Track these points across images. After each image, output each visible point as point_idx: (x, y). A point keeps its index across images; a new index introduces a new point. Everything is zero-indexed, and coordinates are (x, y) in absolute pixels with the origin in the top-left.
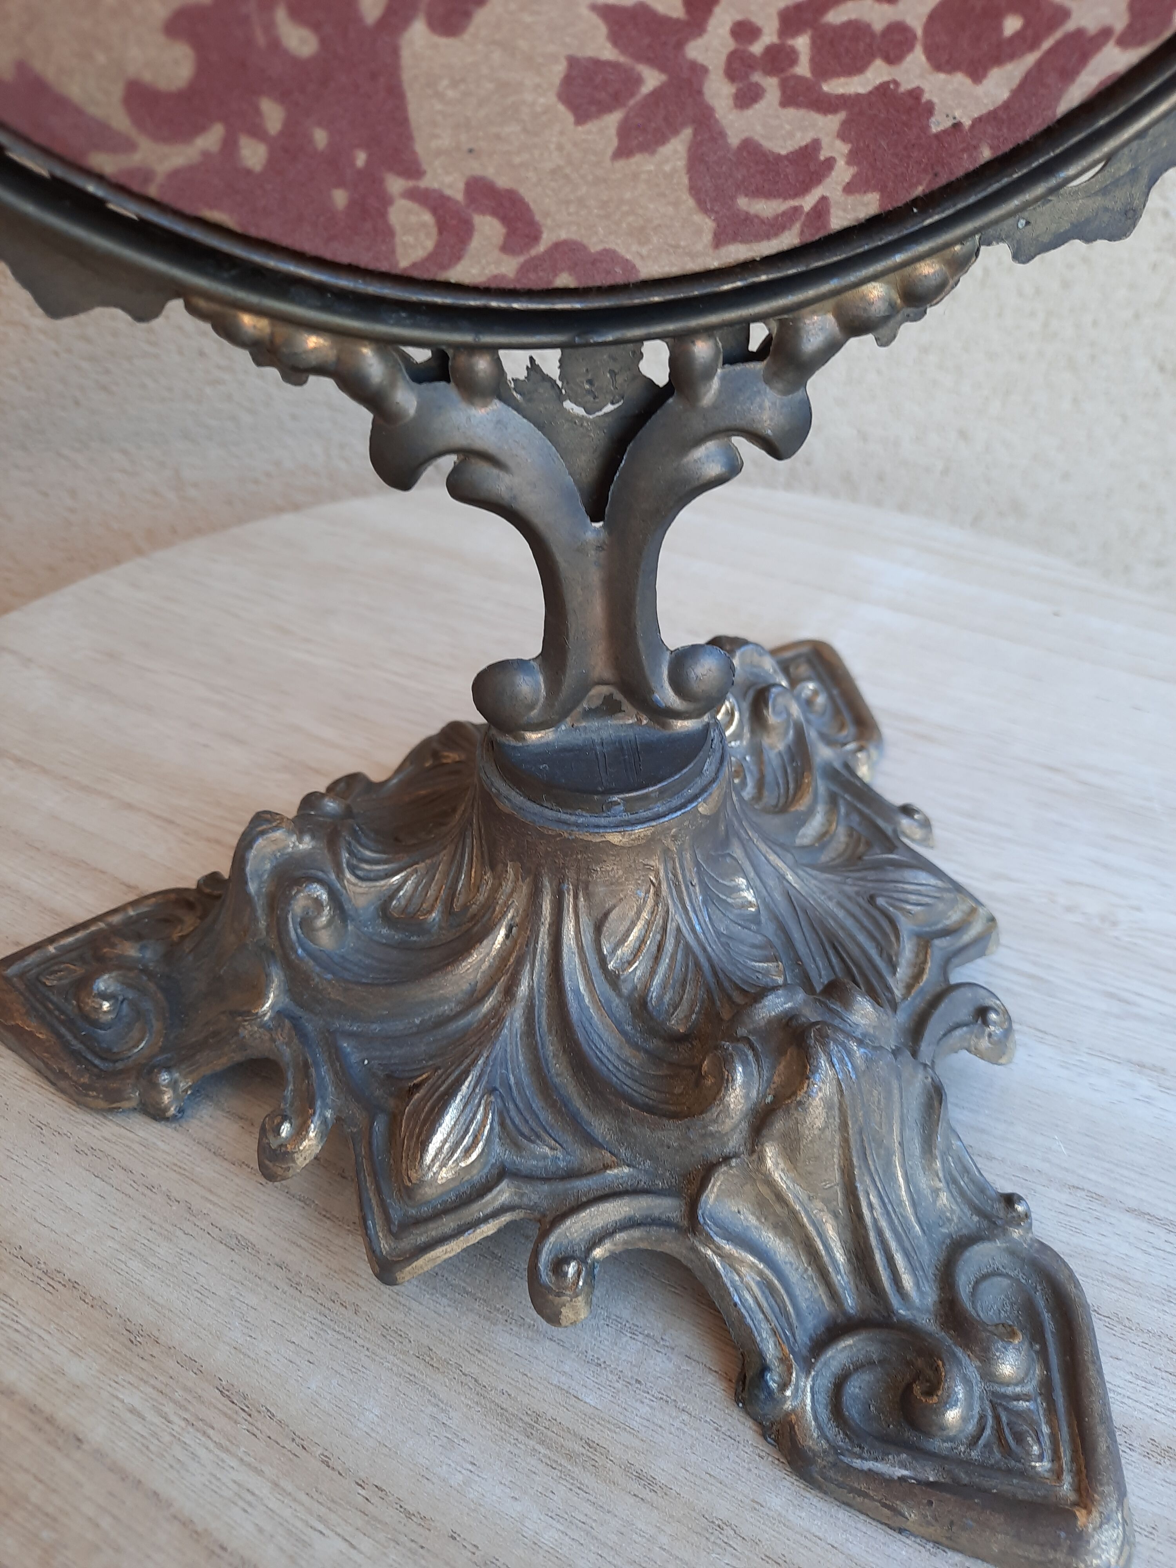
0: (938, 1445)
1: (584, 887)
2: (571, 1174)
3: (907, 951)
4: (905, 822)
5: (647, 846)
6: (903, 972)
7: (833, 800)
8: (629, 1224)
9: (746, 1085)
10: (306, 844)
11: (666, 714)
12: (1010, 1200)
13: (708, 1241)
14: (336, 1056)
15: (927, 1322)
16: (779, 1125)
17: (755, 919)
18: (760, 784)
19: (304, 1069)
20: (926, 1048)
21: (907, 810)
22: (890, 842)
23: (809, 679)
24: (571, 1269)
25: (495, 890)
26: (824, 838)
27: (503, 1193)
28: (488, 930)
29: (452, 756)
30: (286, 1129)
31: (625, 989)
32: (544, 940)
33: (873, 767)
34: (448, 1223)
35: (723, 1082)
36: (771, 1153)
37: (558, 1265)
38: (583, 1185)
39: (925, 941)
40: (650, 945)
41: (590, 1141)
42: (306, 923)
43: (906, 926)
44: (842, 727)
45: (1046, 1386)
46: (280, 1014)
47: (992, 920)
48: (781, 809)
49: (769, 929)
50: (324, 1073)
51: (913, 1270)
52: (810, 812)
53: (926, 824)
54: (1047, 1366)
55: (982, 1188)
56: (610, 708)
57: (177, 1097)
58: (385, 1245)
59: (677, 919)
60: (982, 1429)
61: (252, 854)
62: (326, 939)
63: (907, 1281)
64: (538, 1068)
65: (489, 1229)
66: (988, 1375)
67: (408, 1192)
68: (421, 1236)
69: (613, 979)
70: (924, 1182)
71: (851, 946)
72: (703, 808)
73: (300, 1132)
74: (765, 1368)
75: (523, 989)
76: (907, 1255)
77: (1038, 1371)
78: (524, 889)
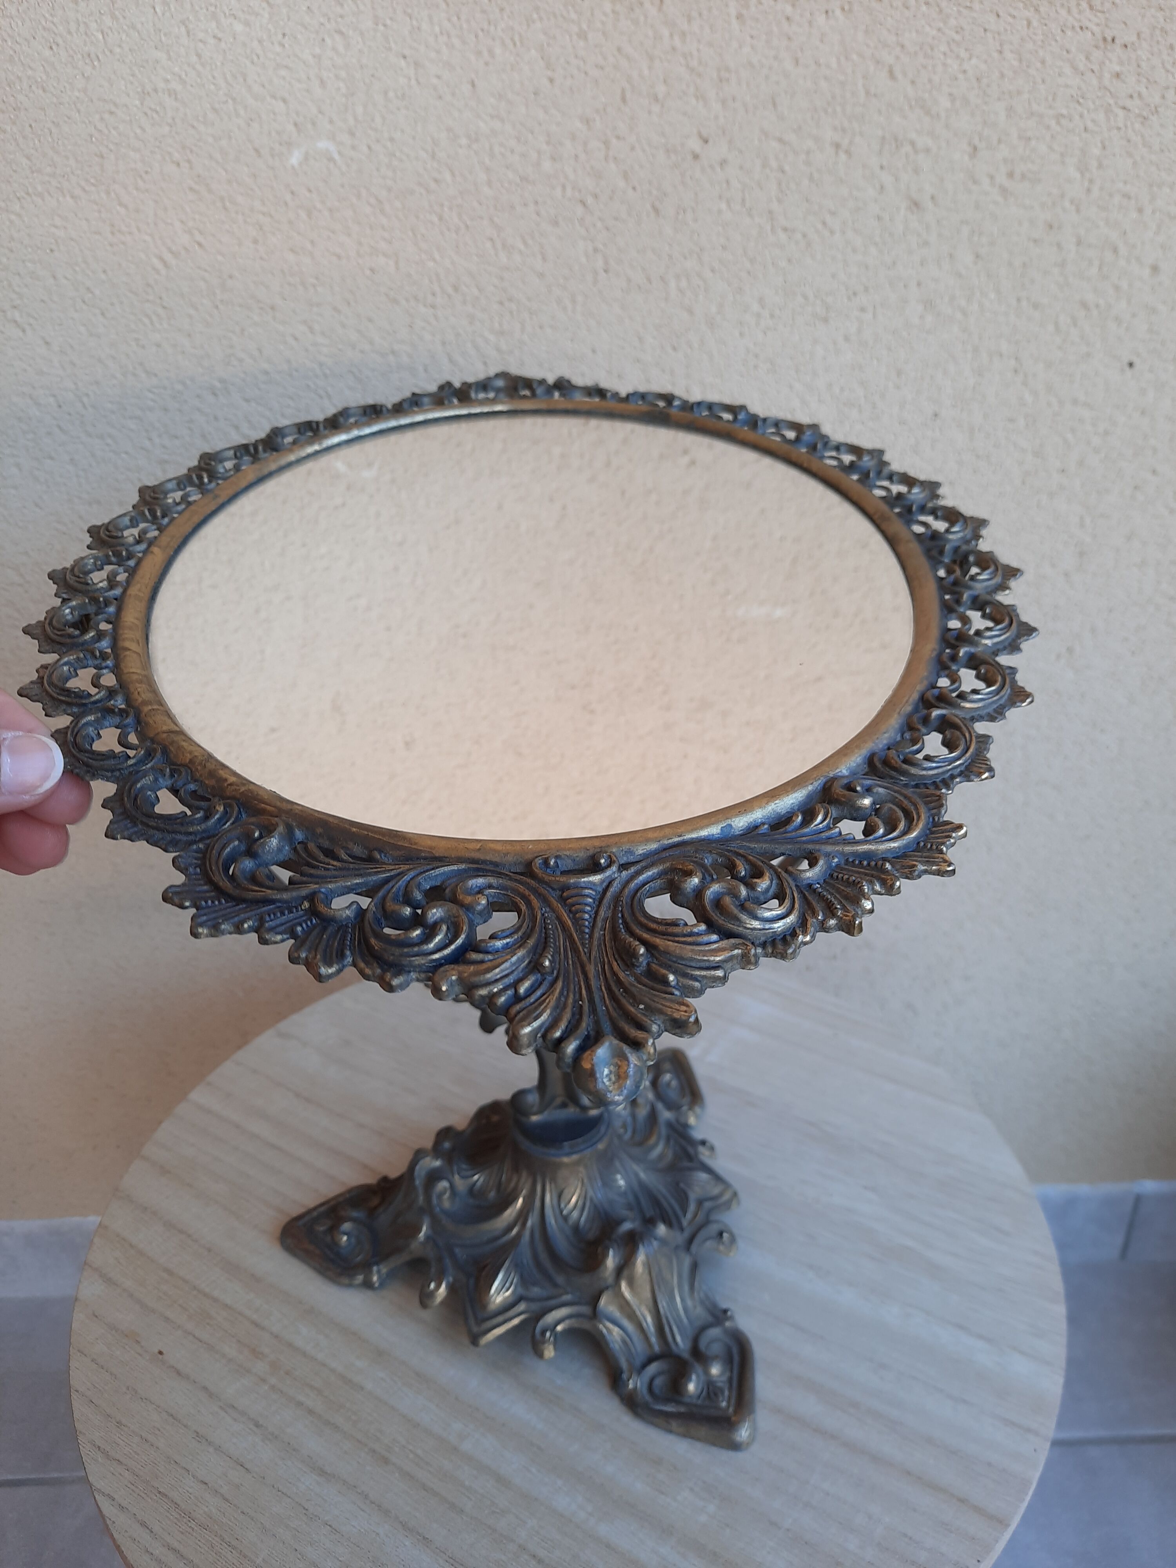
0: (686, 1400)
1: (553, 1180)
2: (549, 1298)
3: (692, 1207)
4: (701, 1149)
5: (577, 1163)
6: (689, 1215)
7: (668, 1139)
8: (569, 1317)
9: (614, 1257)
10: (437, 1163)
11: (584, 1109)
12: (725, 1311)
13: (601, 1322)
14: (452, 1255)
15: (686, 1355)
16: (626, 1273)
17: (625, 1193)
18: (634, 1131)
19: (440, 1260)
20: (694, 1248)
21: (703, 1143)
22: (690, 1158)
23: (668, 1072)
24: (548, 1334)
25: (518, 1181)
26: (661, 1157)
27: (522, 1306)
28: (516, 1199)
29: (495, 1118)
30: (432, 1286)
31: (571, 1222)
32: (538, 1203)
33: (697, 1117)
34: (500, 1319)
35: (605, 1256)
36: (624, 1286)
37: (543, 1333)
38: (553, 1302)
39: (700, 1203)
40: (580, 1203)
41: (555, 1285)
42: (440, 1196)
43: (693, 1196)
44: (684, 1097)
45: (730, 1380)
46: (428, 1238)
47: (735, 1194)
48: (641, 1144)
49: (631, 1197)
50: (448, 1262)
51: (681, 1335)
52: (656, 1145)
53: (712, 1149)
54: (731, 1371)
55: (715, 1305)
56: (564, 1105)
57: (379, 1278)
58: (475, 1329)
59: (590, 1193)
60: (702, 1392)
61: (417, 1168)
62: (446, 1204)
63: (678, 1338)
64: (535, 1257)
65: (516, 1321)
66: (707, 1372)
67: (484, 1306)
68: (489, 1324)
69: (566, 1218)
70: (689, 1303)
71: (665, 1204)
72: (601, 1146)
73: (438, 1286)
74: (622, 1372)
75: (529, 1223)
76: (678, 1327)
77: (728, 1374)
78: (530, 1181)
